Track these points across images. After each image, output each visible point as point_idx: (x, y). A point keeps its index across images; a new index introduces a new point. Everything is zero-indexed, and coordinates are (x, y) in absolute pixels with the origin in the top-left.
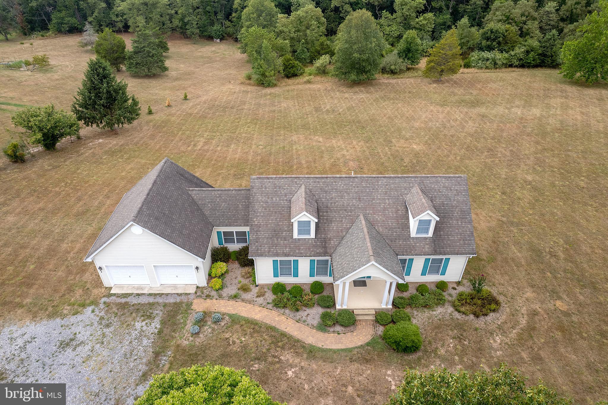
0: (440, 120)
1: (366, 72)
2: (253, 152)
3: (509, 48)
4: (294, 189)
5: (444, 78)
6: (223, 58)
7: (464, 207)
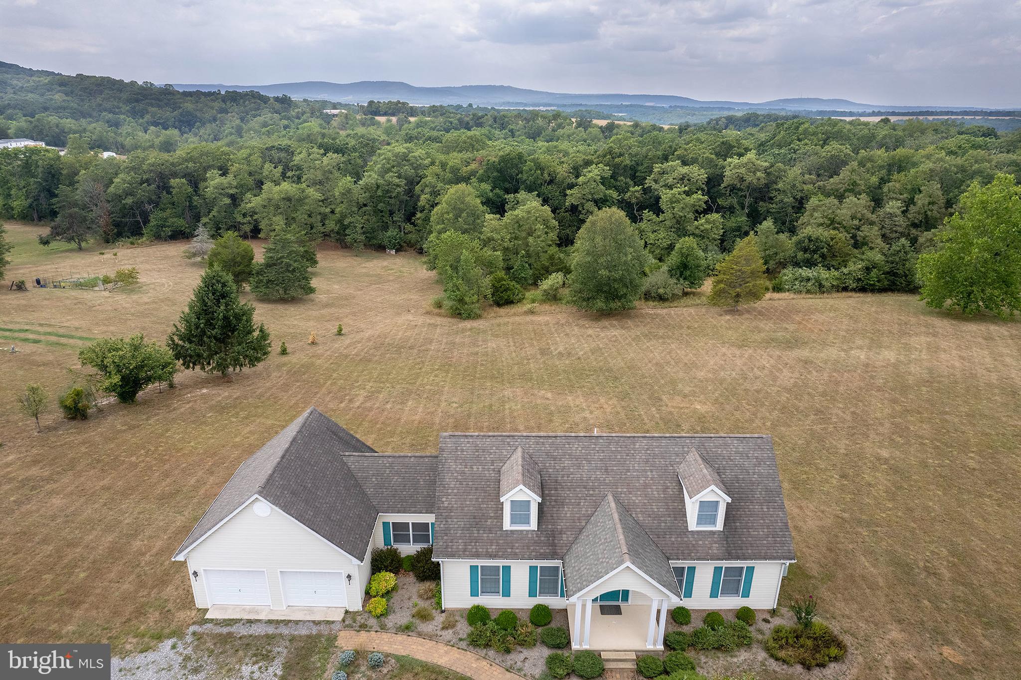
0: (737, 369)
1: (619, 298)
2: (442, 412)
3: (839, 264)
4: (506, 453)
5: (743, 306)
6: (399, 277)
7: (771, 485)
